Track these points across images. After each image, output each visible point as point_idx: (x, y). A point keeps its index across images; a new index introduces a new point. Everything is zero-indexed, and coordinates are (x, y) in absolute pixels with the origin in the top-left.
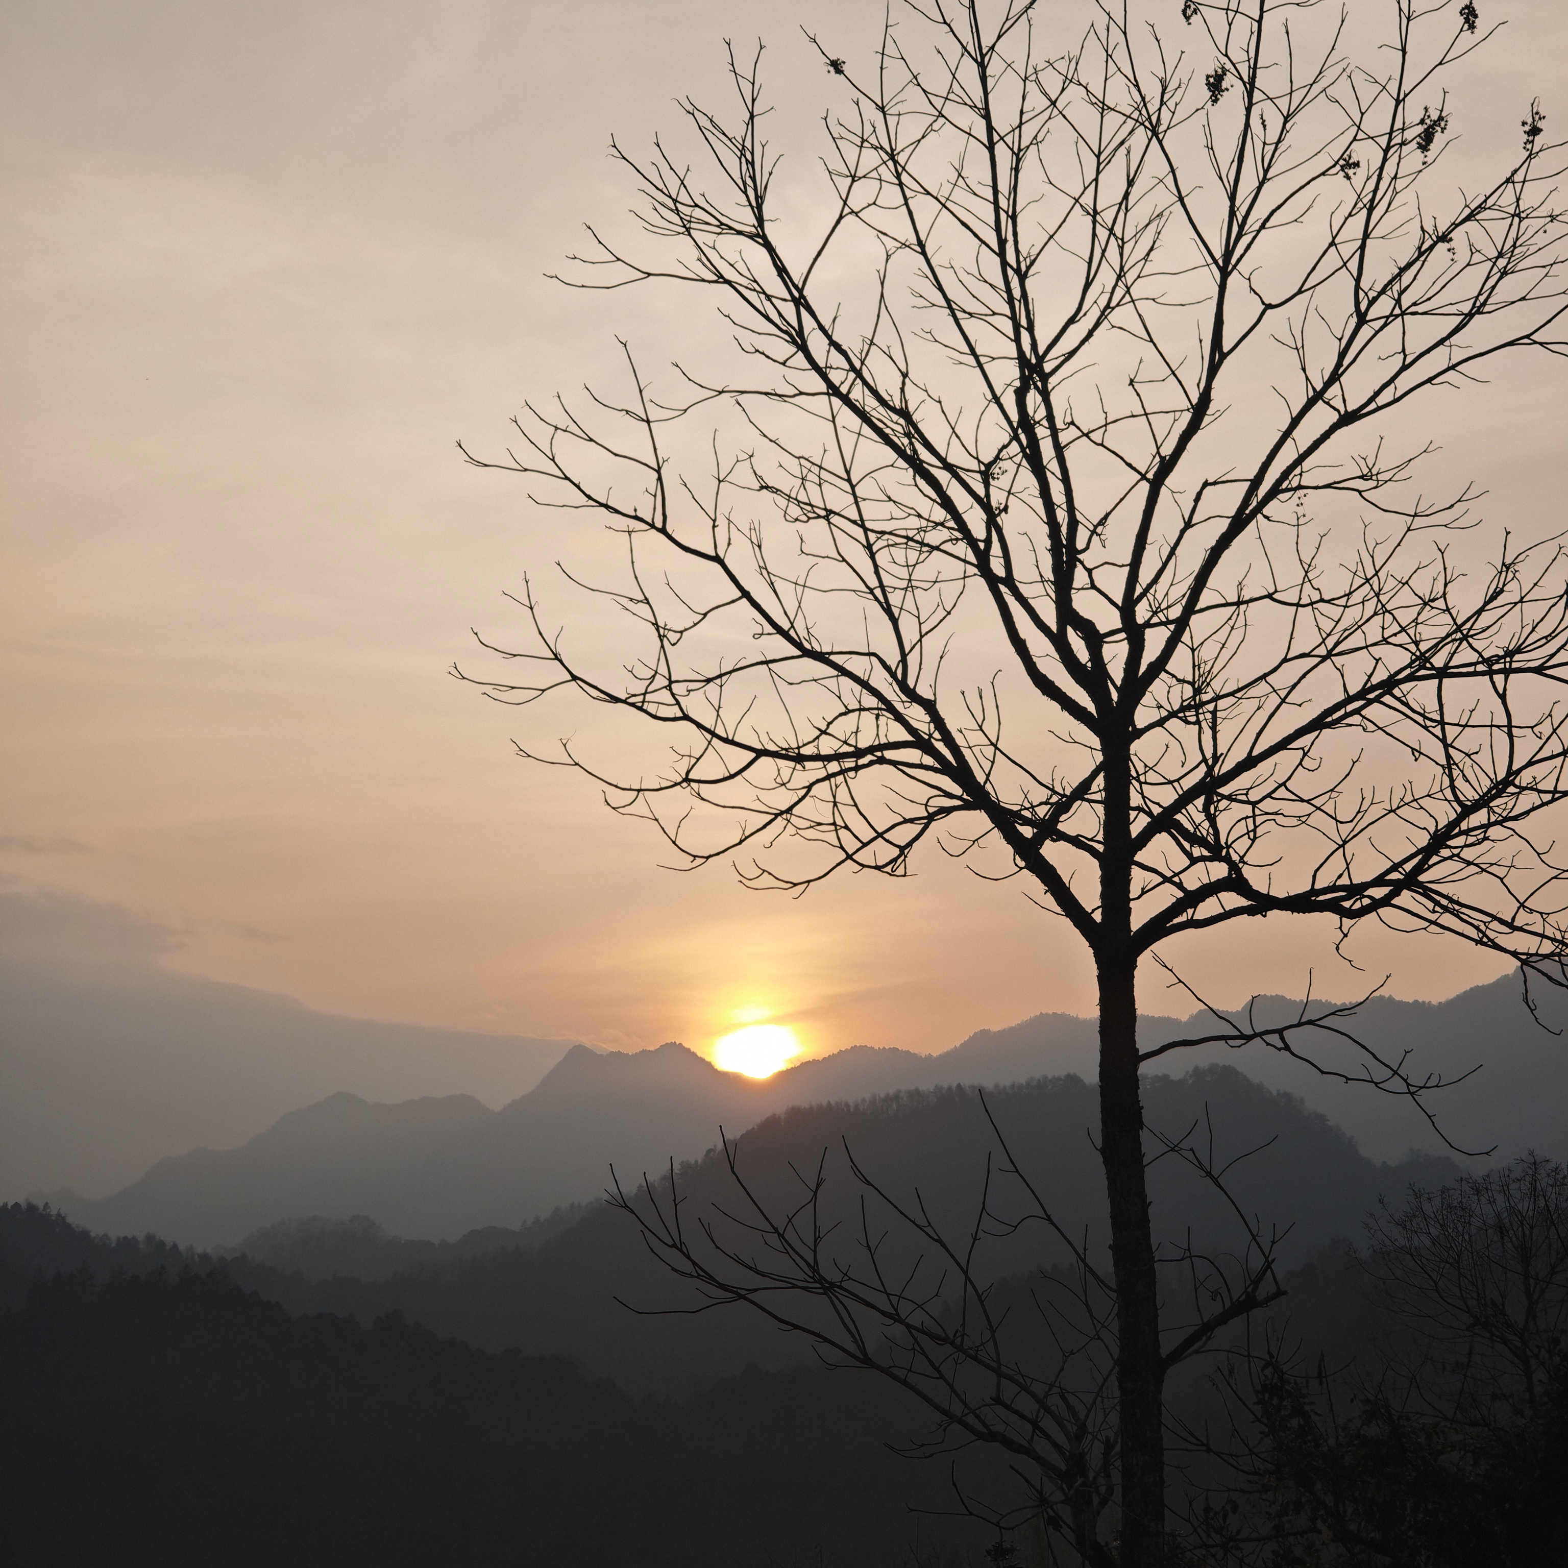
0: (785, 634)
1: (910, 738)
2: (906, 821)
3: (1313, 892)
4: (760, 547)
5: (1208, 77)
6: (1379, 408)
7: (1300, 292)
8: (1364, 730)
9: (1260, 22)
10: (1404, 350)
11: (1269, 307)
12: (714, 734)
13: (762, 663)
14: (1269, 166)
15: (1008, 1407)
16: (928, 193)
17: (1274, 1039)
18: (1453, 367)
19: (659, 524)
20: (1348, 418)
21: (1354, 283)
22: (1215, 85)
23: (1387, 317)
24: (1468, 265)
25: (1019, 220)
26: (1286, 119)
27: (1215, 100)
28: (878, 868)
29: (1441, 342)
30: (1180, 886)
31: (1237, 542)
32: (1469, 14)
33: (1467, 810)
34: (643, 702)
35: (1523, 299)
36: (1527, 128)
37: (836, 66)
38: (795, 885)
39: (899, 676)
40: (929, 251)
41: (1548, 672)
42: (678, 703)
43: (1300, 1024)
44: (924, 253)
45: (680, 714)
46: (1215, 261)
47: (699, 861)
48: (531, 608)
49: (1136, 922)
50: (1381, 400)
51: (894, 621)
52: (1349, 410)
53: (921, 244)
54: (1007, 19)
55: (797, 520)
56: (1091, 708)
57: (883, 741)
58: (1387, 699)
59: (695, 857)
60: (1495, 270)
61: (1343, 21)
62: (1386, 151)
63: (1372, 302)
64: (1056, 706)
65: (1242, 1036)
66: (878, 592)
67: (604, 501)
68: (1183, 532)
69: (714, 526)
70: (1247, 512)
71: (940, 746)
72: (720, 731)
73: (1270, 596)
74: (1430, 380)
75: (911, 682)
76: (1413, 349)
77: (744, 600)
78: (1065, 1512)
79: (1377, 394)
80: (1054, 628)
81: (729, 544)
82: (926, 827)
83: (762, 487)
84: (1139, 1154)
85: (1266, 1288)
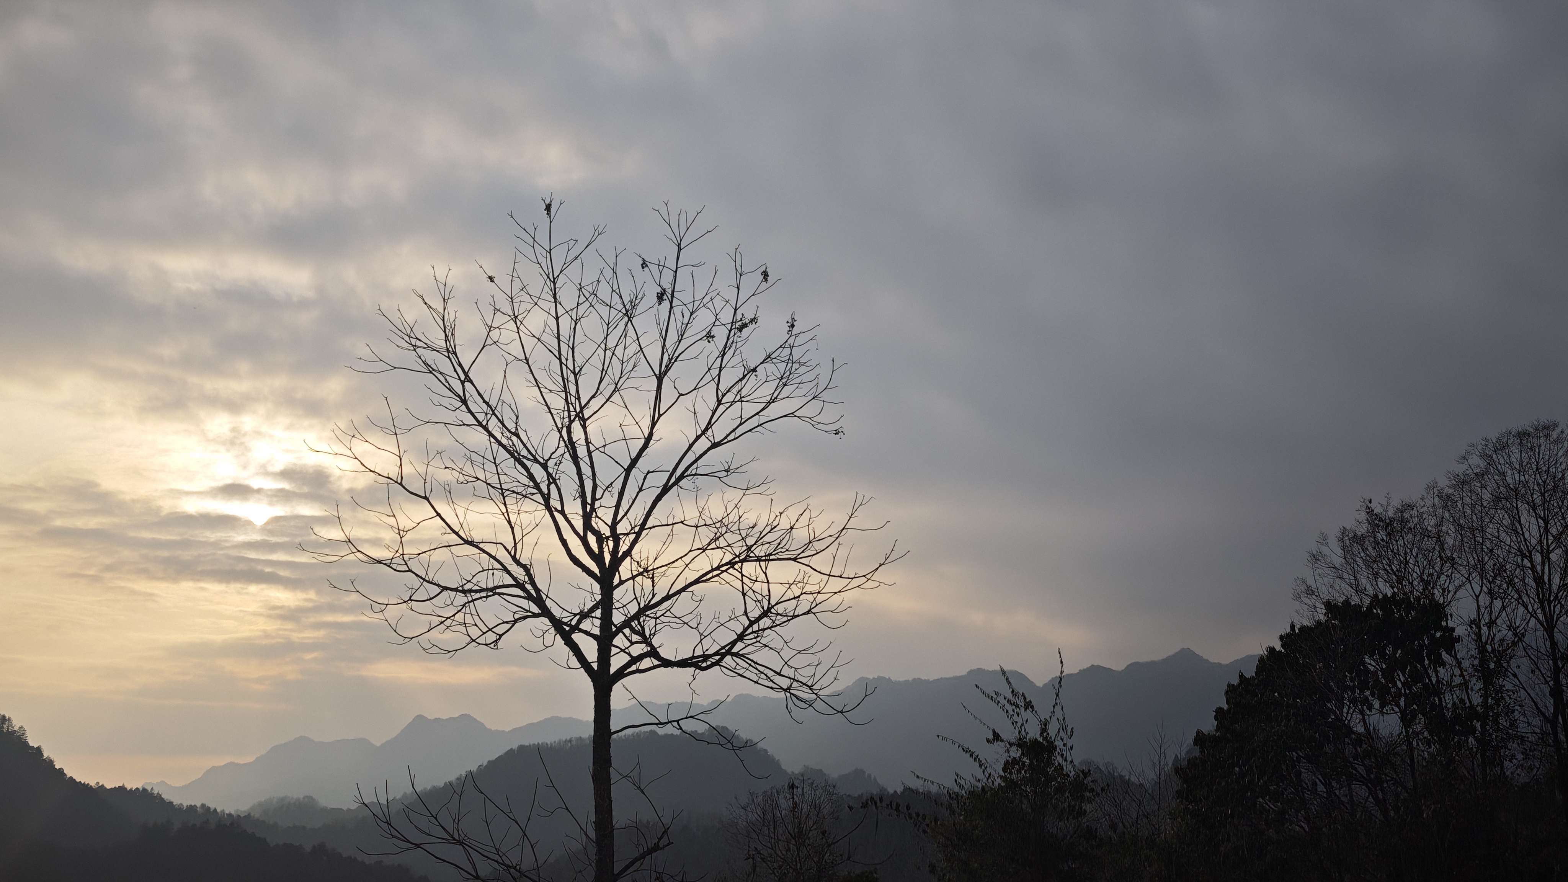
0: (457, 534)
1: (514, 583)
3: (693, 657)
4: (450, 492)
5: (658, 293)
6: (729, 442)
7: (695, 389)
8: (720, 584)
9: (676, 272)
10: (741, 417)
11: (681, 395)
12: (424, 580)
13: (445, 546)
14: (684, 334)
16: (534, 337)
17: (675, 724)
18: (760, 425)
19: (399, 481)
20: (715, 445)
21: (716, 386)
22: (660, 297)
23: (732, 402)
24: (766, 381)
25: (575, 350)
26: (691, 314)
27: (660, 304)
28: (486, 645)
29: (757, 414)
30: (629, 654)
32: (765, 275)
33: (752, 623)
34: (391, 563)
35: (788, 397)
36: (789, 324)
37: (491, 279)
38: (450, 652)
39: (513, 554)
41: (798, 560)
42: (406, 564)
43: (686, 718)
44: (528, 363)
45: (407, 569)
46: (655, 375)
47: (407, 640)
48: (339, 518)
49: (613, 670)
50: (729, 438)
51: (512, 528)
52: (716, 442)
53: (527, 359)
54: (565, 264)
55: (462, 483)
56: (596, 570)
57: (499, 584)
58: (731, 571)
59: (405, 638)
60: (781, 383)
62: (730, 331)
63: (723, 396)
64: (580, 570)
65: (661, 723)
66: (506, 515)
67: (373, 470)
68: (638, 494)
69: (425, 483)
70: (670, 484)
71: (529, 587)
72: (427, 579)
73: (682, 522)
74: (750, 430)
75: (518, 557)
76: (745, 417)
77: (438, 517)
79: (728, 435)
80: (581, 532)
81: (431, 491)
82: (513, 625)
83: (446, 468)
84: (609, 779)
85: (664, 841)
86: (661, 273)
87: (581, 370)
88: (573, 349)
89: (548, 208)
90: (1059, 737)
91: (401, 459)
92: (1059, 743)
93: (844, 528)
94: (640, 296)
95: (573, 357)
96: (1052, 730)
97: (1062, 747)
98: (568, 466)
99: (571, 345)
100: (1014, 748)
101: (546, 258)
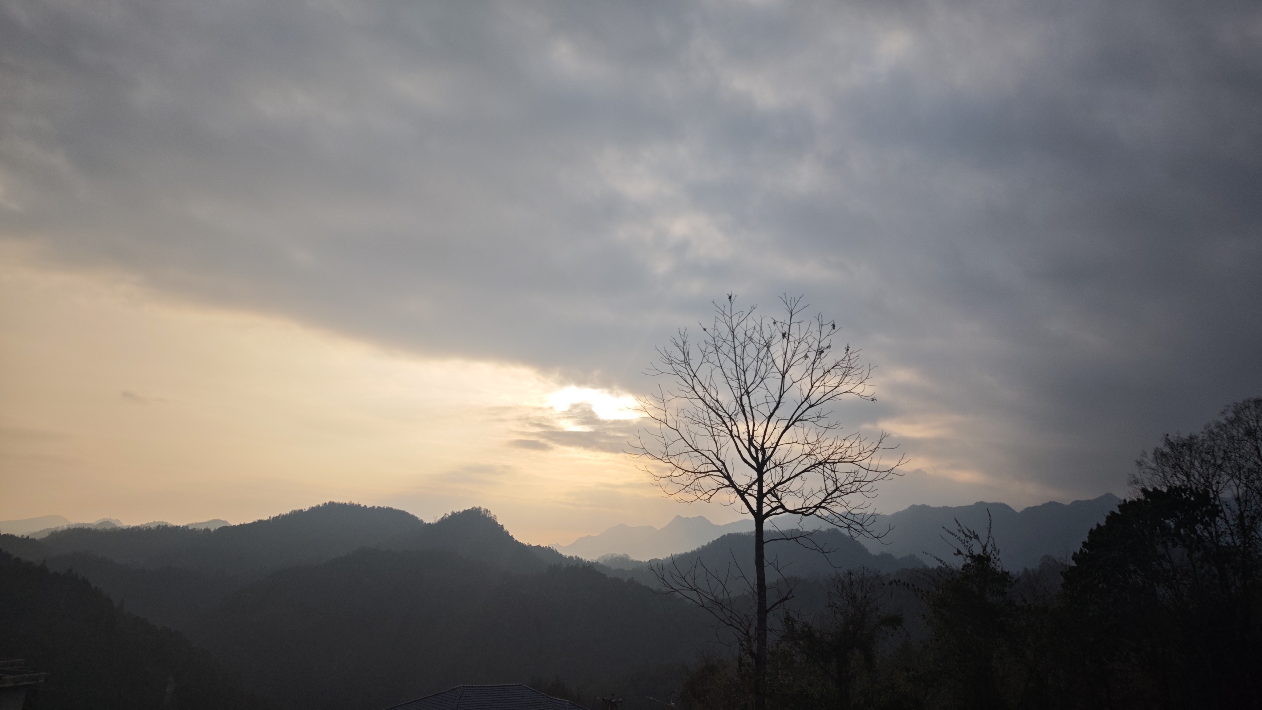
0: (691, 446)
2: (713, 489)
3: (802, 508)
4: (688, 426)
7: (801, 379)
8: (815, 473)
9: (790, 326)
10: (824, 392)
11: (794, 382)
12: (677, 467)
13: (686, 453)
15: (733, 619)
16: (725, 354)
17: (795, 539)
18: (833, 397)
19: (665, 422)
20: (811, 406)
21: (810, 378)
22: (784, 335)
23: (819, 386)
24: (835, 376)
25: (744, 360)
26: (799, 343)
27: (783, 339)
28: (705, 500)
29: (832, 390)
30: (771, 506)
31: (787, 432)
32: (834, 326)
33: (829, 495)
36: (846, 349)
37: (705, 330)
38: (688, 502)
39: (717, 455)
40: (723, 368)
41: (854, 463)
42: (669, 459)
43: (800, 537)
44: (722, 368)
46: (781, 373)
47: (669, 495)
49: (764, 513)
50: (818, 403)
51: (716, 443)
52: (812, 404)
53: (721, 366)
56: (755, 465)
57: (711, 470)
61: (810, 324)
62: (817, 352)
63: (814, 383)
64: (747, 465)
65: (788, 539)
66: (713, 436)
67: (654, 417)
68: (774, 430)
70: (789, 425)
72: (678, 466)
73: (796, 442)
74: (829, 399)
75: (719, 457)
76: (826, 391)
77: (683, 439)
78: (745, 643)
79: (818, 401)
80: (748, 447)
83: (686, 417)
84: (763, 564)
85: (790, 595)
86: (782, 327)
87: (747, 369)
88: (743, 360)
89: (730, 297)
90: (992, 554)
91: (666, 412)
92: (992, 557)
93: (877, 448)
94: (773, 337)
95: (743, 363)
96: (989, 549)
97: (994, 559)
98: (741, 416)
99: (742, 357)
100: (969, 558)
101: (729, 322)
